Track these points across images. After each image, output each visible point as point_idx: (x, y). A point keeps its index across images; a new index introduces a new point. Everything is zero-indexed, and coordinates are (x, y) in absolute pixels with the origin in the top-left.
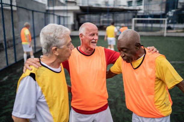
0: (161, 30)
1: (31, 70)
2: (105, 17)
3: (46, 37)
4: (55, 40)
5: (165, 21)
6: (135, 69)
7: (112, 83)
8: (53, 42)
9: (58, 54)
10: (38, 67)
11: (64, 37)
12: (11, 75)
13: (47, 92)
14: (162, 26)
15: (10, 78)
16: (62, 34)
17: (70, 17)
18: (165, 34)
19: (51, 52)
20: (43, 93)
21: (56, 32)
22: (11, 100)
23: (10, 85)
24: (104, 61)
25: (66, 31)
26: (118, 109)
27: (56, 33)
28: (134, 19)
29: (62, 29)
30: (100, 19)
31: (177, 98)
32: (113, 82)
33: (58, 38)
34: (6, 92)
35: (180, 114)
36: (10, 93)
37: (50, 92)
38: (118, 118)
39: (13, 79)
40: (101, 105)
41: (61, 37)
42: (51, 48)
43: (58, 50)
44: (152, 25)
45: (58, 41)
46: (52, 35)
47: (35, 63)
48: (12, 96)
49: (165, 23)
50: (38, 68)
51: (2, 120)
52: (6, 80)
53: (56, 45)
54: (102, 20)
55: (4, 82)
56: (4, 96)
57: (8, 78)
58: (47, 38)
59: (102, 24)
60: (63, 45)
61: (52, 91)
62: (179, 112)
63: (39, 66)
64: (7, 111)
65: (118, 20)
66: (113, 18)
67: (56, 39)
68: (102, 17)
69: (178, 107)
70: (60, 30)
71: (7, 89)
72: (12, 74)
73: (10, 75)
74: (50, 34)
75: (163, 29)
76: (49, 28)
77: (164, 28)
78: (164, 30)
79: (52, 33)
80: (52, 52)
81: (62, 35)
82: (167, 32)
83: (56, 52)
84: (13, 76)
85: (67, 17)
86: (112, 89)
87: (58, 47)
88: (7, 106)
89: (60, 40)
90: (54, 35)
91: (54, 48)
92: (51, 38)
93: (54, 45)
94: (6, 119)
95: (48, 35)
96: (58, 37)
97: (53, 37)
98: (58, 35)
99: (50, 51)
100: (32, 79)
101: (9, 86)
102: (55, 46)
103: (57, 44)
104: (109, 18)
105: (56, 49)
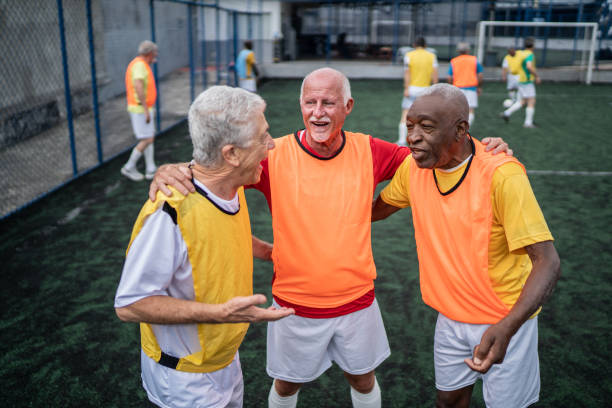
0: (576, 62)
1: (171, 196)
2: (388, 13)
3: (208, 122)
4: (228, 128)
5: (591, 28)
6: (444, 194)
7: (400, 237)
8: (225, 133)
9: (237, 164)
10: (186, 192)
11: (250, 119)
12: (91, 204)
13: (199, 258)
14: (582, 45)
15: (87, 213)
16: (246, 112)
17: (268, 14)
18: (590, 77)
19: (219, 158)
20: (191, 260)
21: (230, 107)
22: (95, 279)
23: (88, 234)
24: (368, 174)
25: (256, 103)
26: (415, 313)
27: (232, 111)
28: (483, 24)
29: (244, 98)
30: (369, 20)
31: (599, 287)
32: (401, 233)
33: (238, 123)
34: (78, 254)
35: (600, 334)
36: (91, 258)
37: (204, 260)
38: (413, 339)
39: (98, 217)
40: (351, 294)
41: (245, 119)
42: (221, 149)
43: (236, 152)
44: (546, 44)
45: (239, 131)
46: (222, 117)
47: (181, 182)
48: (97, 266)
49: (590, 37)
50: (187, 196)
51: (75, 332)
52: (77, 219)
53: (231, 141)
54: (375, 23)
55: (69, 224)
56: (75, 265)
57: (82, 213)
58: (211, 125)
59: (374, 40)
60: (250, 139)
61: (209, 258)
62: (599, 328)
63: (189, 190)
64: (86, 308)
65: (431, 23)
66: (414, 18)
67: (231, 124)
68: (376, 12)
69: (599, 314)
70: (240, 101)
71: (83, 246)
72: (93, 201)
73: (86, 202)
74: (216, 112)
75: (584, 56)
76: (213, 98)
77: (588, 53)
78: (587, 64)
79: (223, 110)
80: (223, 159)
81: (247, 115)
82: (596, 70)
83: (233, 158)
84: (94, 207)
85: (260, 14)
86: (398, 253)
87: (236, 146)
88: (87, 296)
89: (241, 127)
90: (227, 117)
91: (227, 148)
92: (220, 124)
93: (227, 140)
94: (87, 330)
95: (213, 116)
96: (237, 119)
97: (225, 122)
98: (236, 113)
99: (217, 156)
100: (169, 218)
101: (86, 236)
102: (229, 143)
103: (234, 137)
104: (399, 18)
105: (232, 151)
